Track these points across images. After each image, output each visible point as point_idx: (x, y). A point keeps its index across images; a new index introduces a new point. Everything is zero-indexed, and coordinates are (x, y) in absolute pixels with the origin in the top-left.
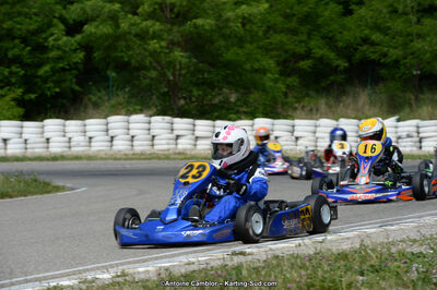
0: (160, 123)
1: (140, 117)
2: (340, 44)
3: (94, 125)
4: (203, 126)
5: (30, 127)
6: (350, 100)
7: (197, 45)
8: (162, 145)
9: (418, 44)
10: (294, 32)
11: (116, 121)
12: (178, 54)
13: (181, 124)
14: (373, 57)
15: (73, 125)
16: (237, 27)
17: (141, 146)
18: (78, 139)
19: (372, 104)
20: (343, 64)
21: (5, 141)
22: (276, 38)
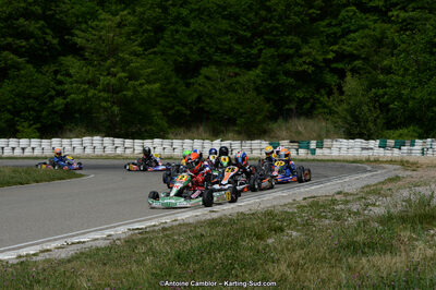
0: (107, 140)
1: (98, 138)
2: (190, 100)
3: (76, 141)
4: (128, 142)
5: (45, 142)
6: (194, 130)
7: (125, 104)
8: (109, 151)
9: (226, 104)
10: (167, 97)
11: (87, 139)
12: (116, 109)
13: (118, 141)
14: (206, 109)
15: (65, 141)
16: (145, 94)
17: (99, 152)
18: (68, 148)
19: (205, 132)
20: (188, 112)
21: (33, 149)
22: (159, 100)
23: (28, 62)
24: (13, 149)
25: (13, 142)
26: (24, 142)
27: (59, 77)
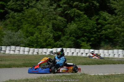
23: (85, 14)
24: (82, 53)
25: (82, 50)
26: (87, 51)
27: (99, 21)
